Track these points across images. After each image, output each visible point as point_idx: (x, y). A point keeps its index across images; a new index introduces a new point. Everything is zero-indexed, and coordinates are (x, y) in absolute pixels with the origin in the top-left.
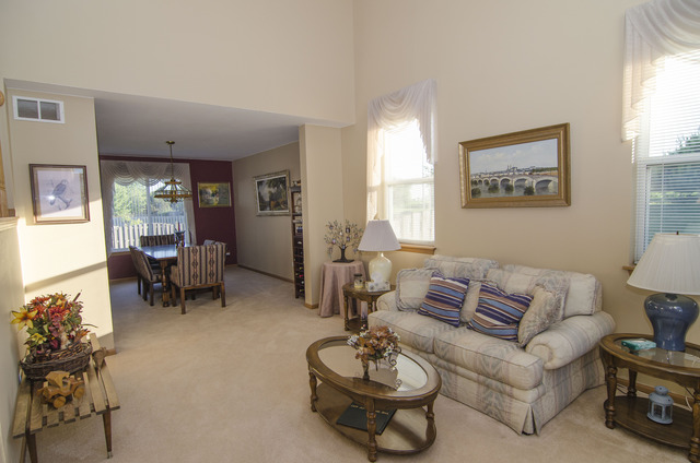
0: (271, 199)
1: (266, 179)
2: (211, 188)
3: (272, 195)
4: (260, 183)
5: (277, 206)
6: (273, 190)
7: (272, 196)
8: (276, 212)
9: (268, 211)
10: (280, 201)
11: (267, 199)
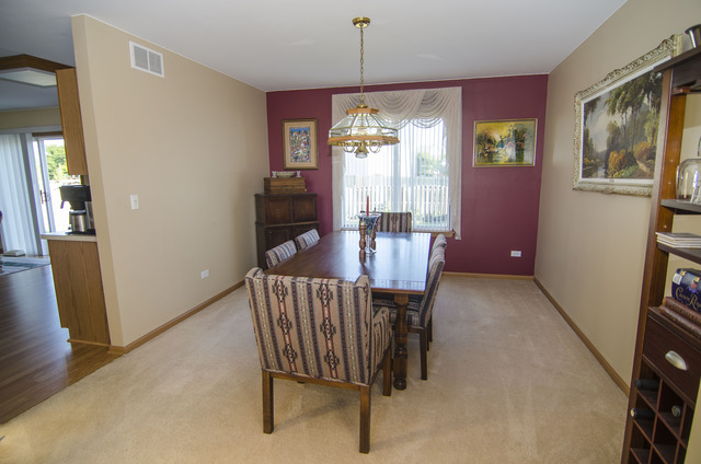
0: (613, 145)
1: (605, 91)
2: (502, 131)
3: (615, 131)
4: (591, 106)
5: (627, 164)
6: (620, 119)
7: (617, 138)
8: (620, 183)
9: (599, 180)
10: (637, 149)
11: (601, 147)
